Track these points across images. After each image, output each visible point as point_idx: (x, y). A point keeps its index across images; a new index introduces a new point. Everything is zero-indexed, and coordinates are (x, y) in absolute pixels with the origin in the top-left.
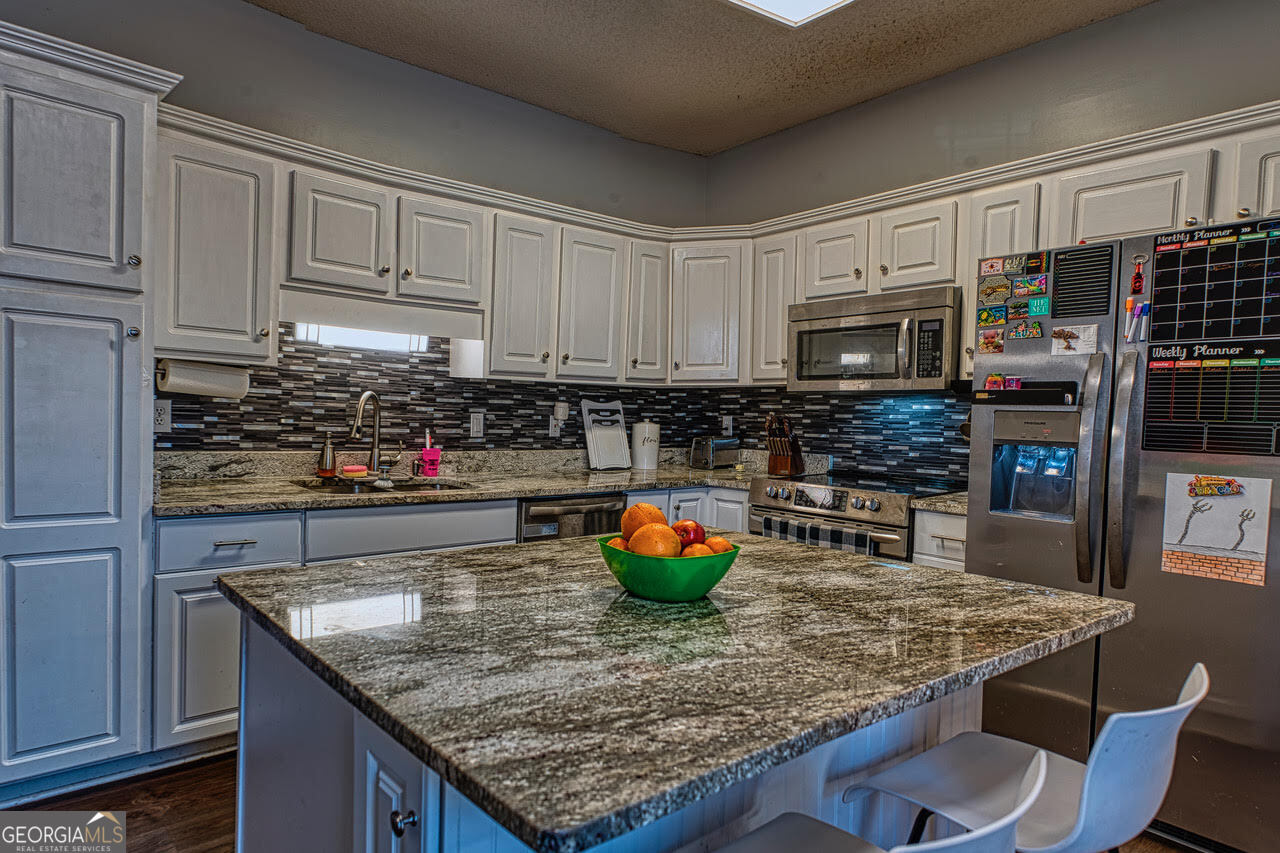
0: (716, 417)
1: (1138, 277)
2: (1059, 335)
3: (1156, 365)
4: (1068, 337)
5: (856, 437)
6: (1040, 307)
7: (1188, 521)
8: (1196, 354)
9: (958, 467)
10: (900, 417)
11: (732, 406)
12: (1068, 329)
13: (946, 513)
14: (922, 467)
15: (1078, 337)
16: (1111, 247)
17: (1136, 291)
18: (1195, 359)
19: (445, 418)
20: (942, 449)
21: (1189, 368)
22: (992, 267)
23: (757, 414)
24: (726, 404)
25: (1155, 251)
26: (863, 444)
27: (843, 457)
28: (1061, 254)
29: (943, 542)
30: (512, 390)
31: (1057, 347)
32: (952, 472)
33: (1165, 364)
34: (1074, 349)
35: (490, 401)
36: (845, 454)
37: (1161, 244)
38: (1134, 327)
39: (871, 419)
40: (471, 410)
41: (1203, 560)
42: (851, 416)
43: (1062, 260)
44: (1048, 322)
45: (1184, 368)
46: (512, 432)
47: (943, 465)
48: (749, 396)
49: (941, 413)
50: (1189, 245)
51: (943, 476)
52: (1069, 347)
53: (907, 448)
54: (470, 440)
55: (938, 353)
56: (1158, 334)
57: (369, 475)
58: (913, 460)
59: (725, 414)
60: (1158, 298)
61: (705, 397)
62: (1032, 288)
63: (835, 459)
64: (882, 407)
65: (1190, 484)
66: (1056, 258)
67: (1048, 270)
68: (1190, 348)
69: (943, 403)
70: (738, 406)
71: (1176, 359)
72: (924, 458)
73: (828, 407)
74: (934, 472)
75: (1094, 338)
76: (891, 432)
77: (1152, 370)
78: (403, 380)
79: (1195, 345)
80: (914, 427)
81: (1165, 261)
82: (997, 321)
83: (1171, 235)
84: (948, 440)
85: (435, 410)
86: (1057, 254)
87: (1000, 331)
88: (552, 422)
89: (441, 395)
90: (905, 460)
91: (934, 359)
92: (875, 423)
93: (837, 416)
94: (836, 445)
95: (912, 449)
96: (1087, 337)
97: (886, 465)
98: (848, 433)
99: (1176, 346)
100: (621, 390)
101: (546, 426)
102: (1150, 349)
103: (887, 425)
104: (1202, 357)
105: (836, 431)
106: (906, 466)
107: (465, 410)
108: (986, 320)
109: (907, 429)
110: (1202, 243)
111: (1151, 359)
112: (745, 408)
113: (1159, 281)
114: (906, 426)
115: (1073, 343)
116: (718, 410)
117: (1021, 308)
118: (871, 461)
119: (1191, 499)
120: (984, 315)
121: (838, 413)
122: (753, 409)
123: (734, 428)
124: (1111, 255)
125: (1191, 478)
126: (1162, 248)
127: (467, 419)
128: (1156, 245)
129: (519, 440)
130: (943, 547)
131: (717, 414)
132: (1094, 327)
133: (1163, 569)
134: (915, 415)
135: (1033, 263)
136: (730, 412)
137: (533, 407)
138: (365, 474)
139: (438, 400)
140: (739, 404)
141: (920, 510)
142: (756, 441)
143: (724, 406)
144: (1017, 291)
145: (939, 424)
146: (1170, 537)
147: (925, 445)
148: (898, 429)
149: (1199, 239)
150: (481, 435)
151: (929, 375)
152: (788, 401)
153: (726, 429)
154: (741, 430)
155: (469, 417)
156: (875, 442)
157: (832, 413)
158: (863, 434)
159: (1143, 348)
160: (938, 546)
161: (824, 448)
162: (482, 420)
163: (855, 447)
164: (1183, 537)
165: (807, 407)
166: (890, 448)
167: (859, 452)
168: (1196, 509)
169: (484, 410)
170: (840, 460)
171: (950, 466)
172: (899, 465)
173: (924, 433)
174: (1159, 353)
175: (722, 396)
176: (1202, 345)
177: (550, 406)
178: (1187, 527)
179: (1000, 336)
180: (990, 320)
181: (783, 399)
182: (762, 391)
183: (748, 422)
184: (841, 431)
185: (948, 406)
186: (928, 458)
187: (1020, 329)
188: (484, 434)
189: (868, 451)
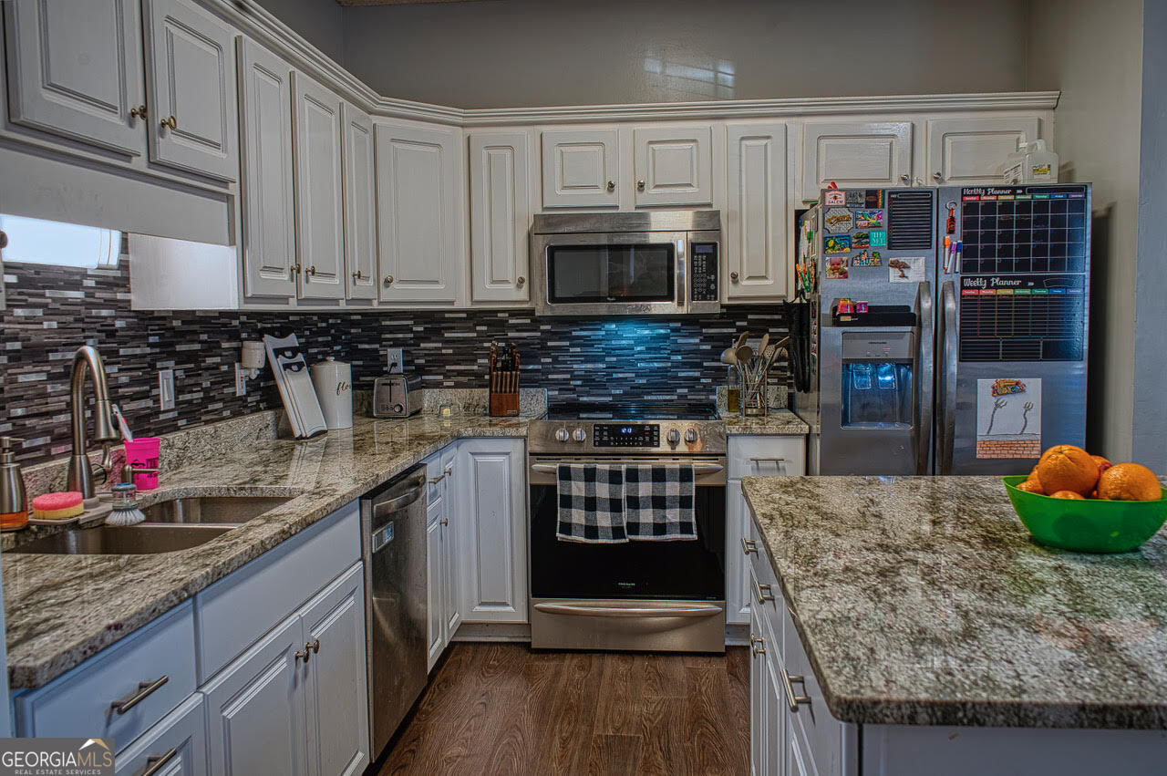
0: (377, 351)
1: (952, 220)
2: (896, 265)
3: (966, 292)
4: (902, 266)
5: (575, 366)
6: (879, 239)
7: (993, 416)
8: (992, 285)
9: (686, 391)
10: (624, 342)
11: (401, 336)
12: (902, 260)
13: (762, 435)
14: (649, 394)
15: (909, 267)
16: (931, 192)
17: (951, 231)
18: (992, 288)
19: (133, 382)
20: (669, 374)
21: (988, 296)
22: (835, 198)
23: (440, 345)
24: (391, 333)
25: (962, 201)
26: (583, 373)
27: (560, 390)
28: (893, 193)
29: (757, 464)
30: (196, 327)
31: (894, 274)
32: (681, 396)
33: (972, 292)
34: (907, 277)
35: (179, 348)
36: (562, 386)
37: (966, 195)
38: (951, 262)
39: (592, 346)
40: (159, 365)
41: (1001, 445)
42: (568, 343)
43: (894, 199)
44: (885, 253)
45: (968, 296)
46: (201, 395)
47: (672, 390)
48: (426, 323)
49: (666, 337)
50: (985, 198)
51: (672, 400)
52: (903, 276)
53: (634, 375)
54: (162, 417)
55: (713, 277)
56: (967, 267)
57: (86, 506)
58: (639, 386)
59: (391, 346)
60: (966, 238)
61: (354, 324)
62: (871, 221)
63: (550, 393)
64: (604, 333)
65: (993, 388)
66: (889, 197)
67: (883, 207)
68: (988, 279)
69: (669, 327)
70: (412, 335)
71: (979, 288)
72: (652, 384)
73: (539, 334)
74: (661, 398)
75: (923, 269)
76: (615, 359)
77: (964, 296)
78: (76, 320)
79: (991, 277)
80: (640, 352)
81: (969, 209)
82: (843, 249)
83: (972, 188)
84: (675, 364)
85: (120, 370)
86: (890, 193)
87: (845, 258)
88: (239, 373)
89: (123, 343)
90: (632, 388)
91: (709, 282)
92: (596, 350)
93: (549, 344)
94: (550, 377)
95: (639, 376)
96: (918, 267)
97: (610, 395)
98: (564, 363)
99: (980, 277)
100: (291, 318)
101: (232, 382)
102: (962, 279)
103: (609, 351)
104: (996, 287)
105: (550, 360)
106: (632, 394)
107: (153, 366)
108: (833, 247)
109: (633, 355)
110: (993, 198)
111: (963, 288)
112: (420, 338)
113: (966, 224)
114: (632, 352)
115: (905, 271)
116: (379, 341)
117: (863, 239)
118: (595, 391)
119: (993, 398)
120: (831, 243)
121: (550, 340)
122: (433, 338)
123: (405, 363)
124: (931, 198)
125: (992, 381)
126: (967, 198)
127: (153, 382)
128: (963, 195)
129: (211, 407)
130: (758, 468)
131: (377, 346)
132: (922, 260)
133: (977, 456)
134: (639, 341)
135: (872, 199)
136: (396, 344)
137: (218, 351)
138: (80, 508)
139: (122, 352)
140: (412, 331)
141: (735, 435)
142: (441, 377)
143: (388, 336)
144: (859, 223)
145: (665, 349)
146: (981, 431)
147: (652, 370)
148: (623, 356)
149: (991, 195)
150: (173, 406)
151: (704, 298)
152: (485, 328)
153: (394, 365)
154: (416, 365)
155: (156, 379)
156: (597, 371)
157: (543, 341)
158: (582, 362)
159: (957, 279)
160: (752, 469)
161: (536, 381)
162: (171, 381)
163: (574, 378)
164: (990, 429)
165: (510, 335)
166: (615, 376)
167: (579, 383)
168: (997, 406)
169: (171, 364)
170: (557, 393)
171: (678, 391)
172: (625, 394)
173: (650, 358)
174: (968, 283)
175: (383, 323)
176: (995, 277)
177: (235, 349)
178: (992, 421)
179: (845, 263)
180: (836, 248)
181: (475, 325)
182: (447, 315)
183: (426, 355)
184: (555, 360)
185: (674, 330)
186: (656, 384)
187: (863, 258)
188: (177, 403)
189: (590, 381)
